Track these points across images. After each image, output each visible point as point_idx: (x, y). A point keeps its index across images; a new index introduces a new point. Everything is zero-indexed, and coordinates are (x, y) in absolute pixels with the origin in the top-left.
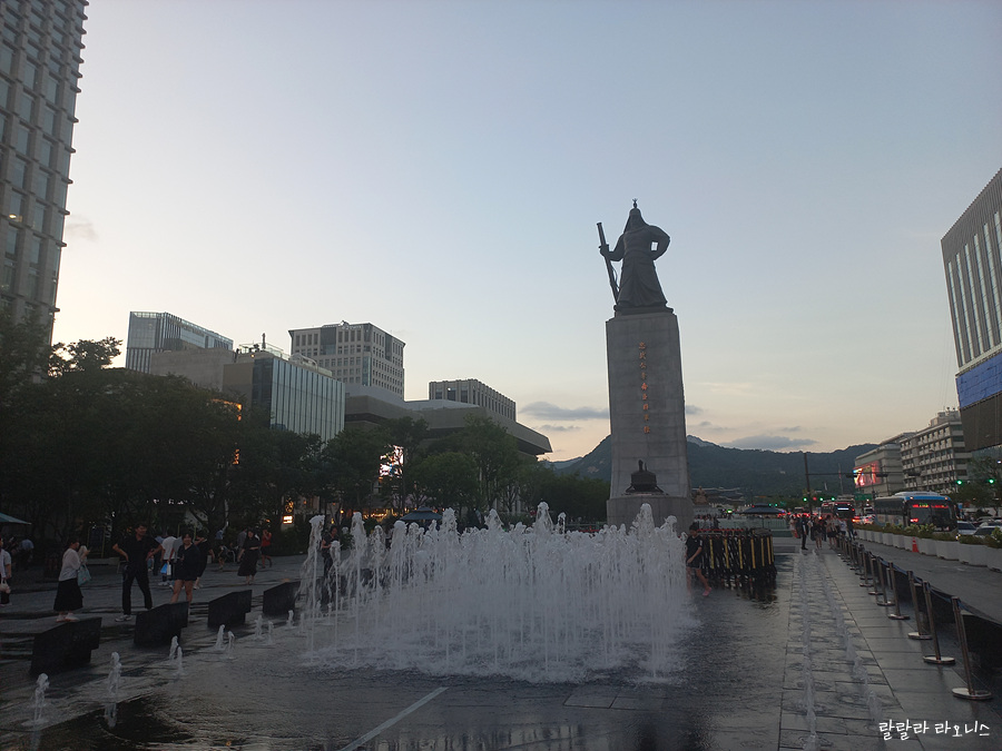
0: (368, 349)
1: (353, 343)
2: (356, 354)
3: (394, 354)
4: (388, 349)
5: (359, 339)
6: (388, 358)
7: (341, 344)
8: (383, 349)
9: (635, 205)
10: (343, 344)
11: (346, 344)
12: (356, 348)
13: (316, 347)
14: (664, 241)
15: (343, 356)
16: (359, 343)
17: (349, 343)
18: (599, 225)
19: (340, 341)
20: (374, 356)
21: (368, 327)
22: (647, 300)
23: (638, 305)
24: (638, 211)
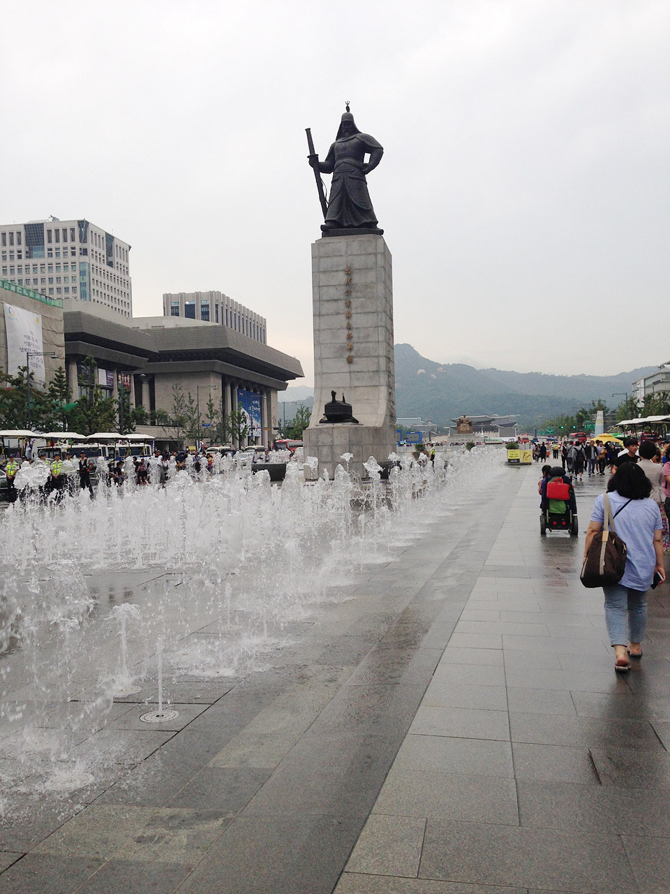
0: (85, 252)
1: (65, 245)
2: (70, 259)
3: (116, 259)
4: (110, 252)
5: (73, 240)
6: (110, 264)
7: (50, 246)
8: (104, 253)
9: (348, 109)
10: (54, 245)
11: (57, 245)
12: (69, 251)
13: (19, 248)
14: (377, 152)
15: (54, 260)
16: (73, 244)
17: (61, 244)
18: (308, 131)
19: (50, 241)
20: (93, 261)
21: (83, 224)
22: (356, 219)
23: (346, 225)
24: (351, 117)
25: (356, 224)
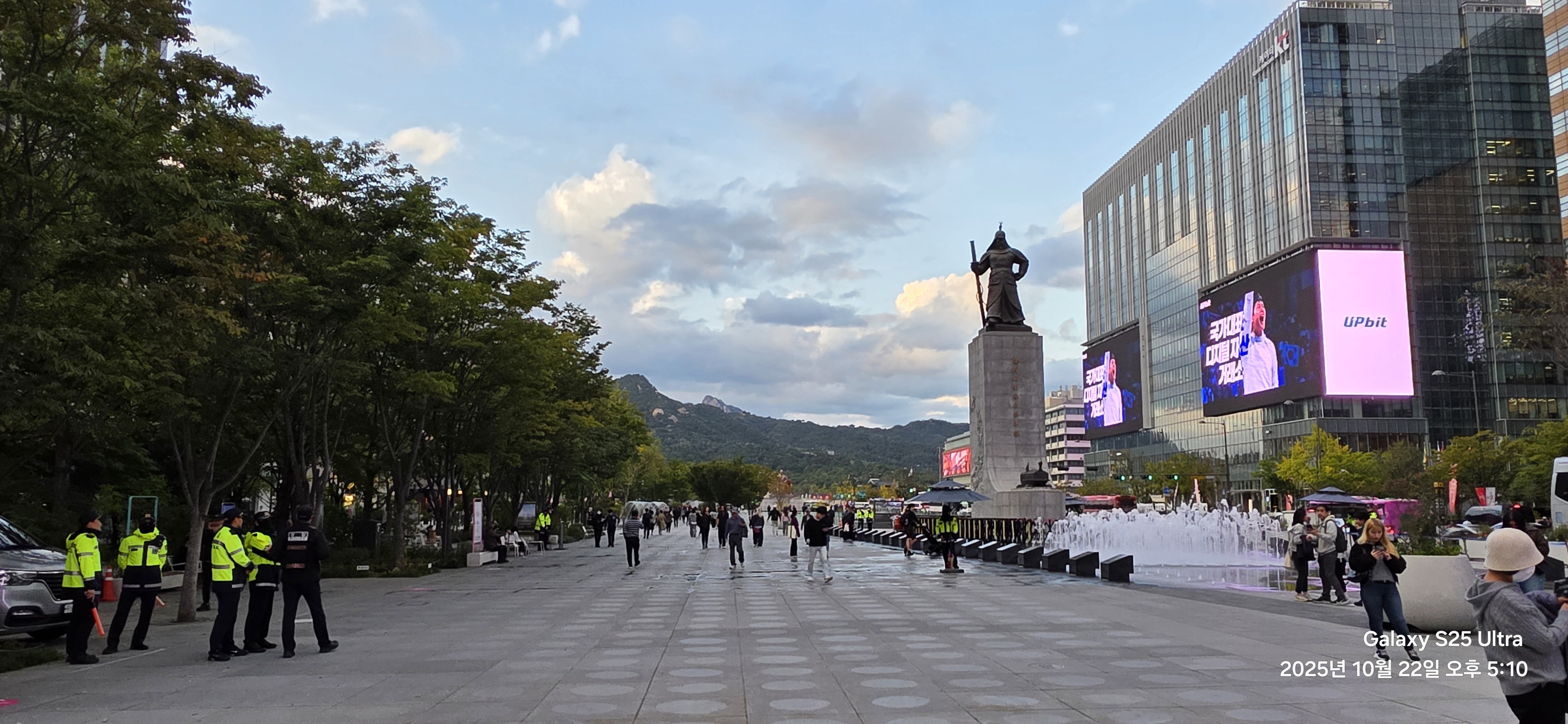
9: (1000, 227)
14: (1024, 263)
18: (972, 243)
22: (1012, 317)
23: (1005, 321)
24: (1004, 234)
25: (1013, 321)
